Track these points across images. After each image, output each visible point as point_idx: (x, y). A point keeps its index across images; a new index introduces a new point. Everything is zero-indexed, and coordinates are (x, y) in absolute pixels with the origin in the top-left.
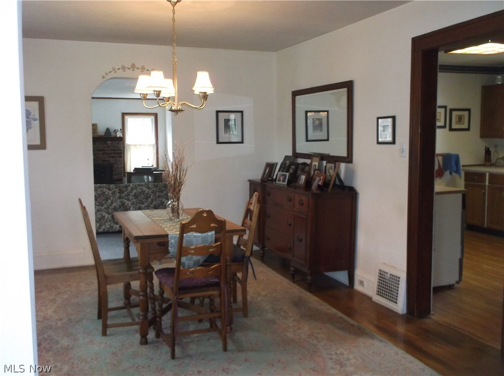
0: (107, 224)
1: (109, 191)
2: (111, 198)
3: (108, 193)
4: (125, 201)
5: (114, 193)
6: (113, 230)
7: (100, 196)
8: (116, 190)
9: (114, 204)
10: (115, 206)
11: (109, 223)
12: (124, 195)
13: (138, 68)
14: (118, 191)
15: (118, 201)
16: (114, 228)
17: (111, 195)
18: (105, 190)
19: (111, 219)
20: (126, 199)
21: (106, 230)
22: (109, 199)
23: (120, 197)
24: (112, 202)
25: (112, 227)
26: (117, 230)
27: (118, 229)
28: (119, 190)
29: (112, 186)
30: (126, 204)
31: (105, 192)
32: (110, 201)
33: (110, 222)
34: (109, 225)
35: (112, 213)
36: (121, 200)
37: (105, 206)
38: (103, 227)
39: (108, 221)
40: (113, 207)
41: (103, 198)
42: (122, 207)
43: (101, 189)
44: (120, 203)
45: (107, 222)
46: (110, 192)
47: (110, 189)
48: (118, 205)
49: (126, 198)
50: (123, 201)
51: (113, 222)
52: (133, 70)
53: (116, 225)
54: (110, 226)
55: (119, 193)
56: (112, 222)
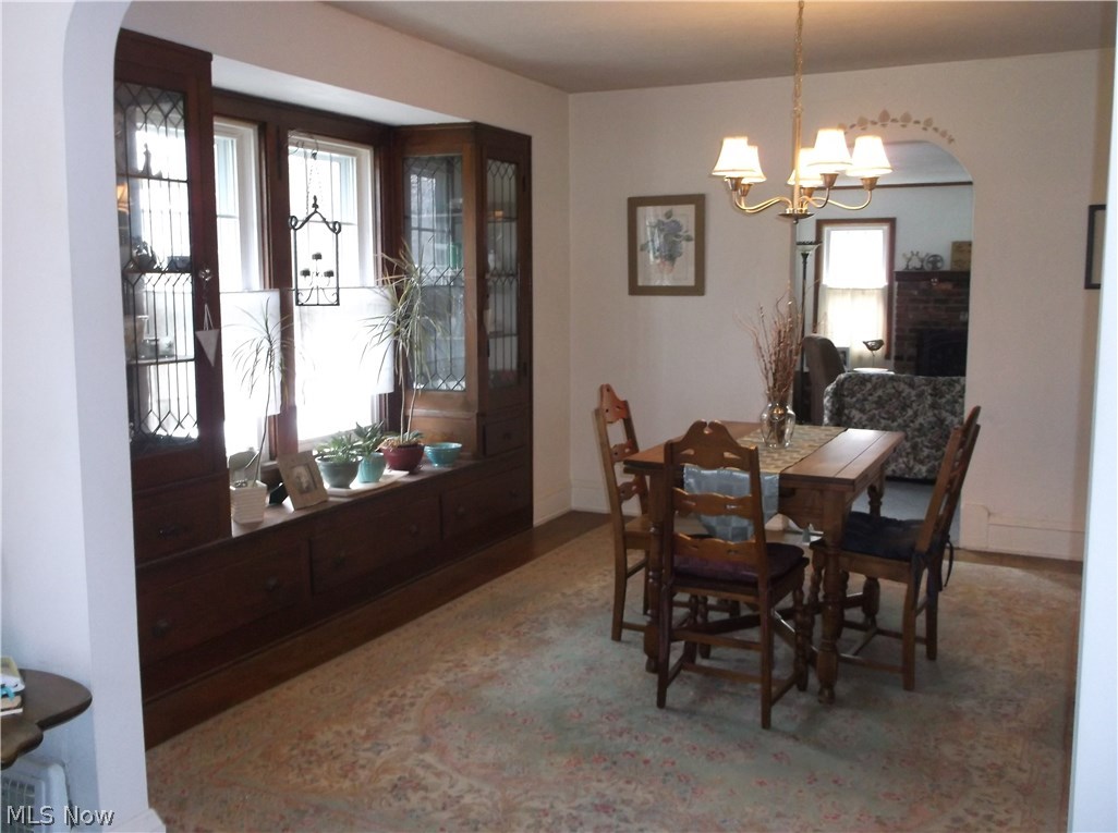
0: (901, 460)
1: (910, 390)
2: (914, 404)
3: (909, 393)
4: (945, 414)
5: (920, 395)
6: (912, 476)
7: (891, 400)
8: (926, 388)
9: (920, 420)
10: (921, 424)
11: (905, 459)
12: (944, 400)
13: (894, 120)
14: (930, 391)
15: (930, 414)
16: (915, 471)
17: (914, 398)
18: (902, 386)
19: (909, 450)
20: (947, 411)
21: (898, 473)
22: (910, 406)
23: (933, 406)
24: (916, 415)
25: (911, 469)
26: (920, 477)
27: (924, 474)
28: (935, 389)
29: (919, 379)
30: (947, 423)
31: (902, 392)
32: (910, 412)
33: (907, 457)
34: (904, 463)
35: (913, 438)
36: (936, 412)
37: (900, 421)
38: (892, 467)
39: (904, 454)
40: (916, 425)
41: (896, 404)
42: (937, 429)
43: (895, 384)
44: (933, 419)
45: (901, 456)
46: (913, 393)
47: (912, 386)
48: (930, 423)
49: (948, 408)
50: (940, 414)
51: (915, 459)
52: (883, 125)
53: (920, 466)
54: (907, 466)
55: (931, 395)
56: (911, 457)
